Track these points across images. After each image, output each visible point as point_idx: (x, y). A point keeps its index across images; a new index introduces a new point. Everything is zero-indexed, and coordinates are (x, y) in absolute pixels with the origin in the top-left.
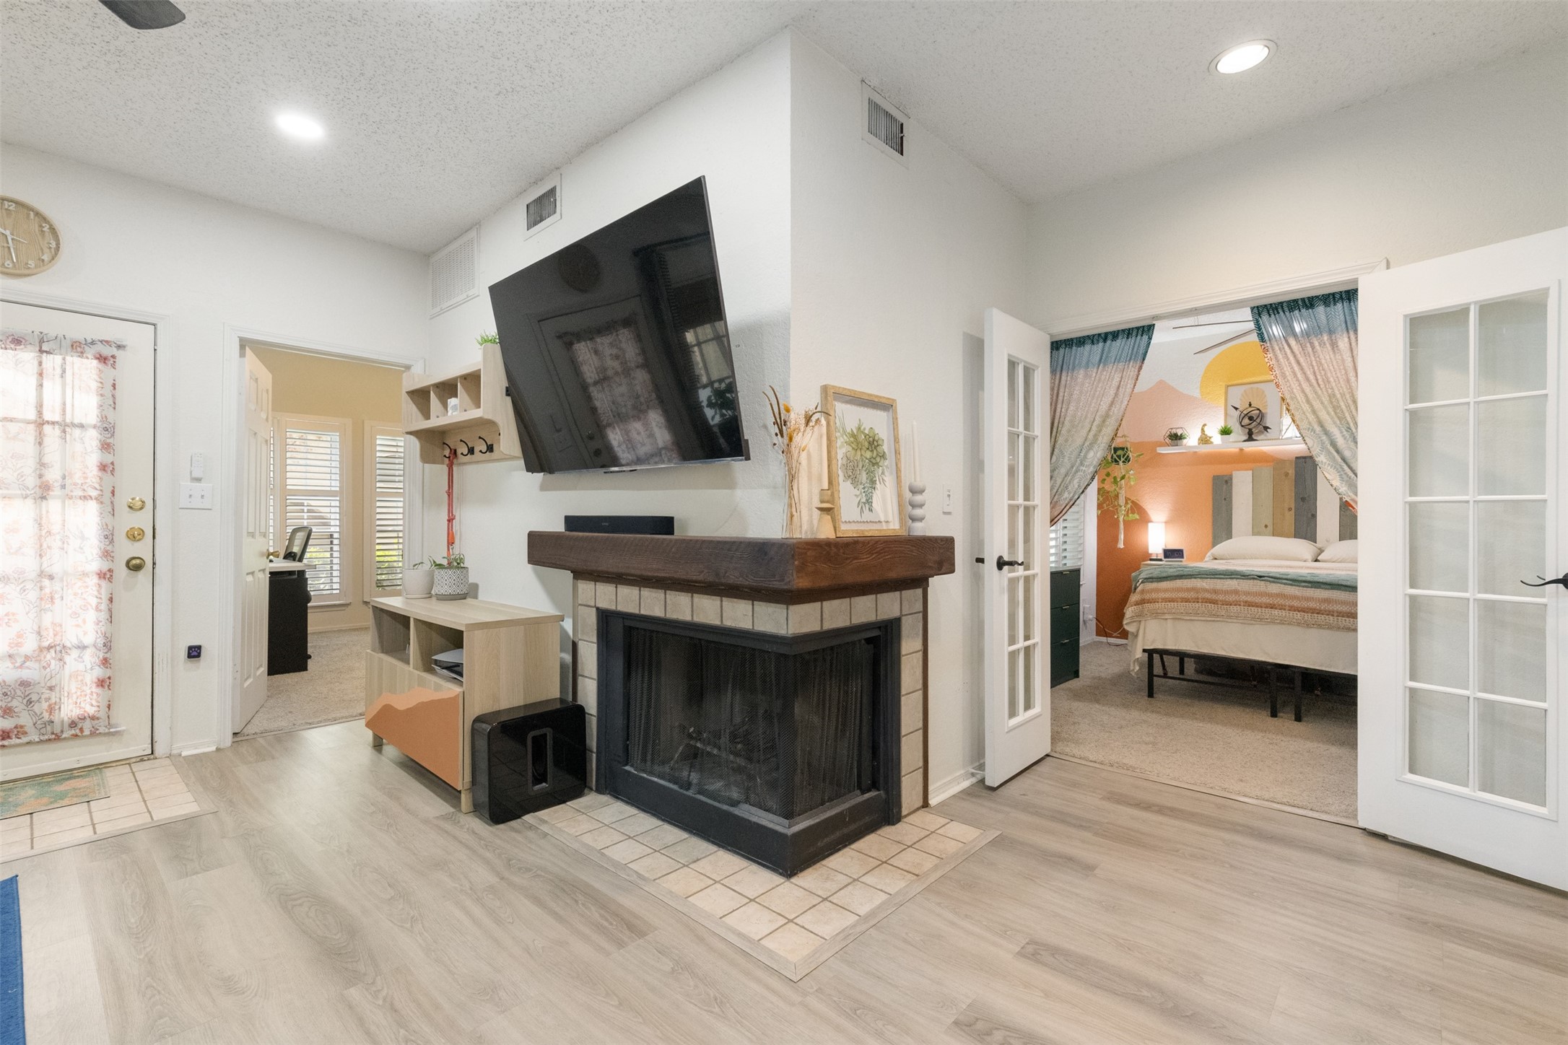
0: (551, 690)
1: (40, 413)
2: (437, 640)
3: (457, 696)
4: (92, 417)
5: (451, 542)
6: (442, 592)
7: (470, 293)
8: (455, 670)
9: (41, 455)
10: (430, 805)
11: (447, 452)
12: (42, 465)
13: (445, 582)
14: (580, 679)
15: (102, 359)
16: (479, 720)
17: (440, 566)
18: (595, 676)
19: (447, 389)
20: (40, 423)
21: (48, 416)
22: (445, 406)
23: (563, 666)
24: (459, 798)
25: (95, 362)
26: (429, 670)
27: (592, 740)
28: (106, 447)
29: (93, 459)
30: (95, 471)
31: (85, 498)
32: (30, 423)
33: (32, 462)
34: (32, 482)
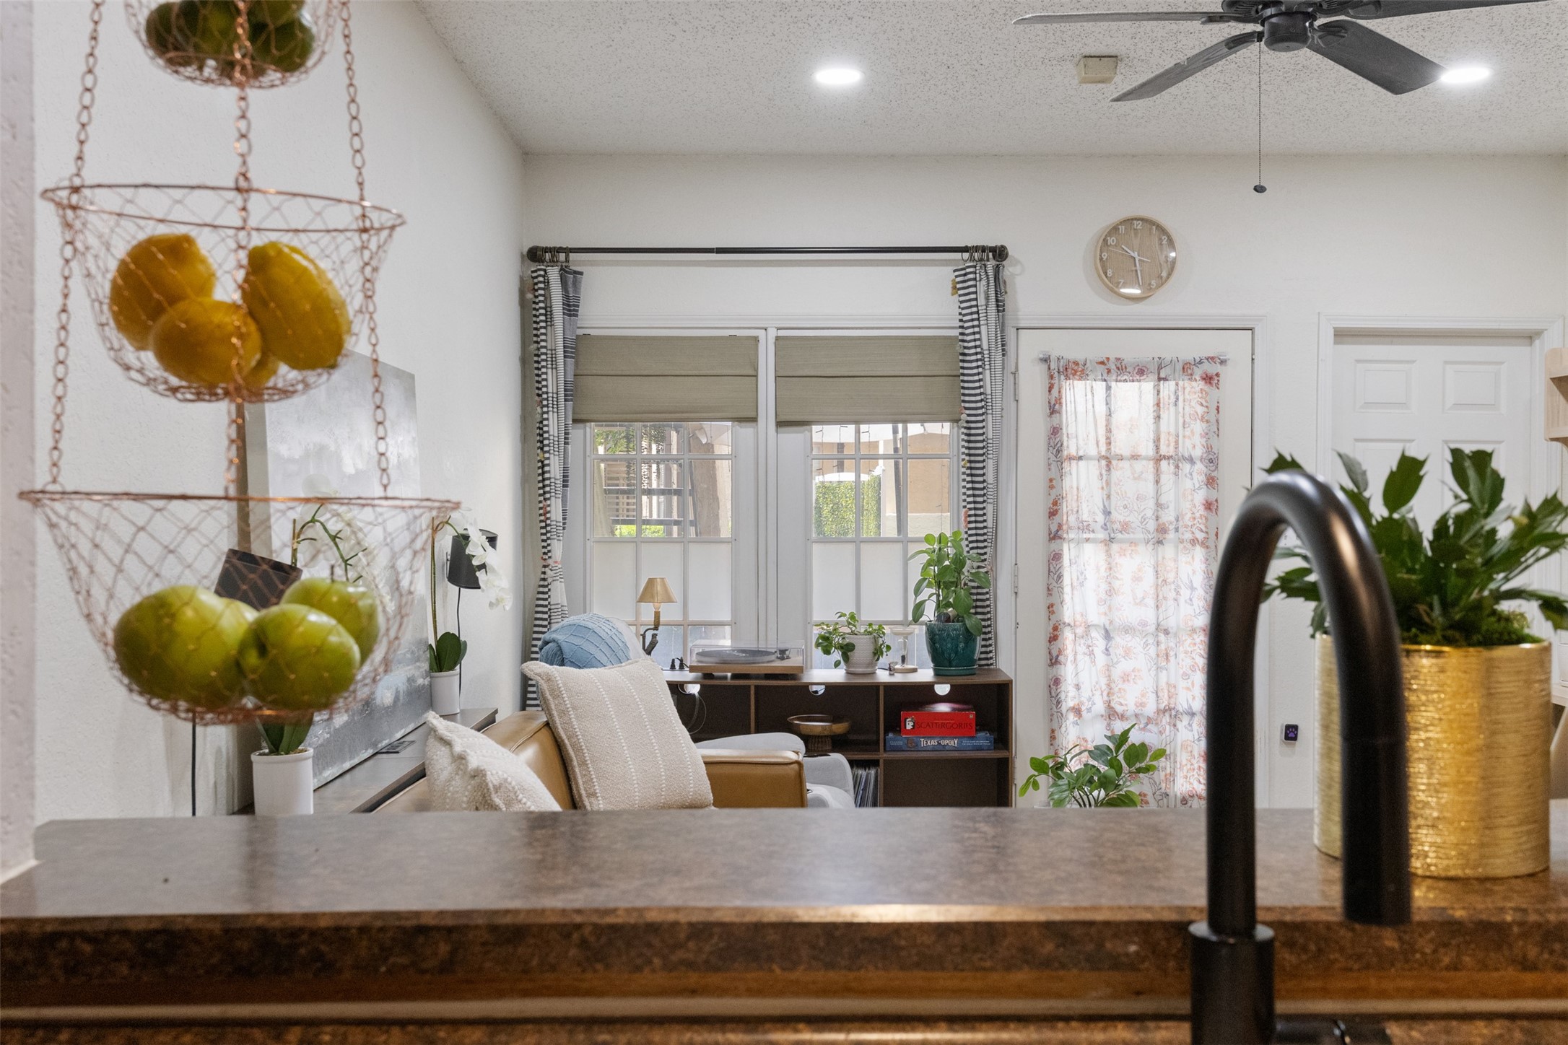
1: (1157, 447)
4: (1198, 452)
9: (1158, 495)
12: (1159, 505)
15: (1208, 379)
20: (1159, 459)
21: (1164, 450)
25: (1201, 384)
28: (1211, 481)
29: (1200, 497)
30: (1201, 510)
31: (1194, 542)
32: (1149, 459)
33: (1151, 503)
34: (1152, 525)
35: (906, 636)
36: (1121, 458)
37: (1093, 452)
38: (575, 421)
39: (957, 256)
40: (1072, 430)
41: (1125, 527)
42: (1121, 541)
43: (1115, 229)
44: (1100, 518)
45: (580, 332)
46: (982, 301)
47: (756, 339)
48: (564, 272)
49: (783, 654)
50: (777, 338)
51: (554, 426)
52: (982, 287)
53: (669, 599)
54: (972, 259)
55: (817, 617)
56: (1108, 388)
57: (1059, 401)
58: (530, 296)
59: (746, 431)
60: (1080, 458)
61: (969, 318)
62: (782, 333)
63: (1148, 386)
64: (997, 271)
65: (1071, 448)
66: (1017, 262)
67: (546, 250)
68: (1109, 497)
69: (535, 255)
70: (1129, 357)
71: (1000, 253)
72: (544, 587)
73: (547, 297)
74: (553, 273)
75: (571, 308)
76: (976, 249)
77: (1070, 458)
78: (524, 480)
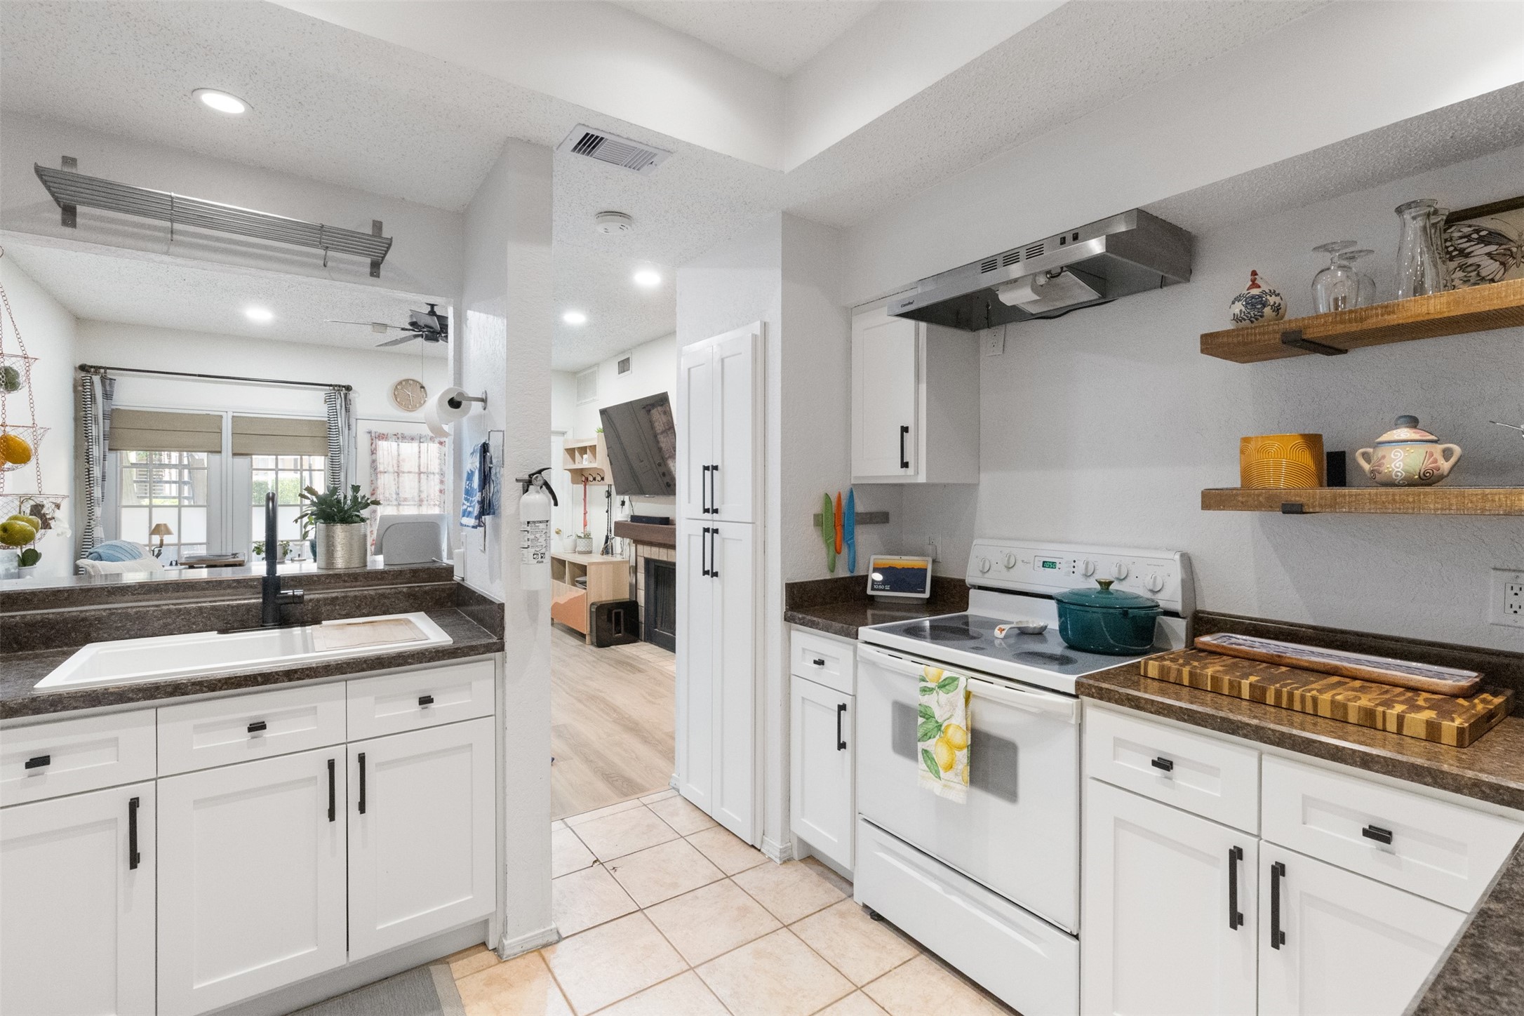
0: (625, 595)
1: (419, 469)
2: (577, 571)
3: (583, 595)
4: (437, 470)
5: (585, 525)
6: (580, 550)
7: (595, 398)
8: (584, 583)
9: (420, 487)
10: (573, 642)
11: (583, 479)
12: (420, 491)
13: (582, 545)
14: (638, 590)
15: (441, 443)
16: (592, 604)
17: (580, 537)
18: (644, 589)
19: (583, 450)
20: (420, 473)
21: (422, 470)
22: (582, 458)
23: (631, 585)
24: (585, 638)
25: (439, 445)
26: (574, 585)
27: (642, 618)
28: (442, 482)
29: (438, 487)
30: (438, 493)
31: (435, 505)
32: (415, 473)
33: (417, 491)
34: (417, 499)
35: (301, 546)
36: (403, 472)
37: (391, 469)
38: (109, 449)
39: (328, 388)
40: (381, 461)
41: (405, 500)
42: (403, 505)
43: (400, 383)
44: (394, 496)
45: (114, 407)
46: (338, 407)
47: (221, 417)
48: (103, 379)
49: (234, 555)
50: (233, 417)
51: (96, 451)
52: (339, 402)
53: (168, 532)
54: (334, 389)
55: (254, 539)
56: (398, 445)
57: (375, 449)
58: (80, 388)
59: (216, 457)
60: (385, 472)
61: (333, 412)
62: (235, 414)
63: (415, 445)
64: (346, 395)
65: (381, 468)
66: (356, 392)
67: (92, 367)
68: (398, 488)
69: (83, 368)
70: (407, 433)
71: (348, 388)
72: (89, 529)
73: (92, 390)
74: (96, 379)
75: (108, 396)
76: (336, 386)
77: (381, 472)
78: (76, 478)
